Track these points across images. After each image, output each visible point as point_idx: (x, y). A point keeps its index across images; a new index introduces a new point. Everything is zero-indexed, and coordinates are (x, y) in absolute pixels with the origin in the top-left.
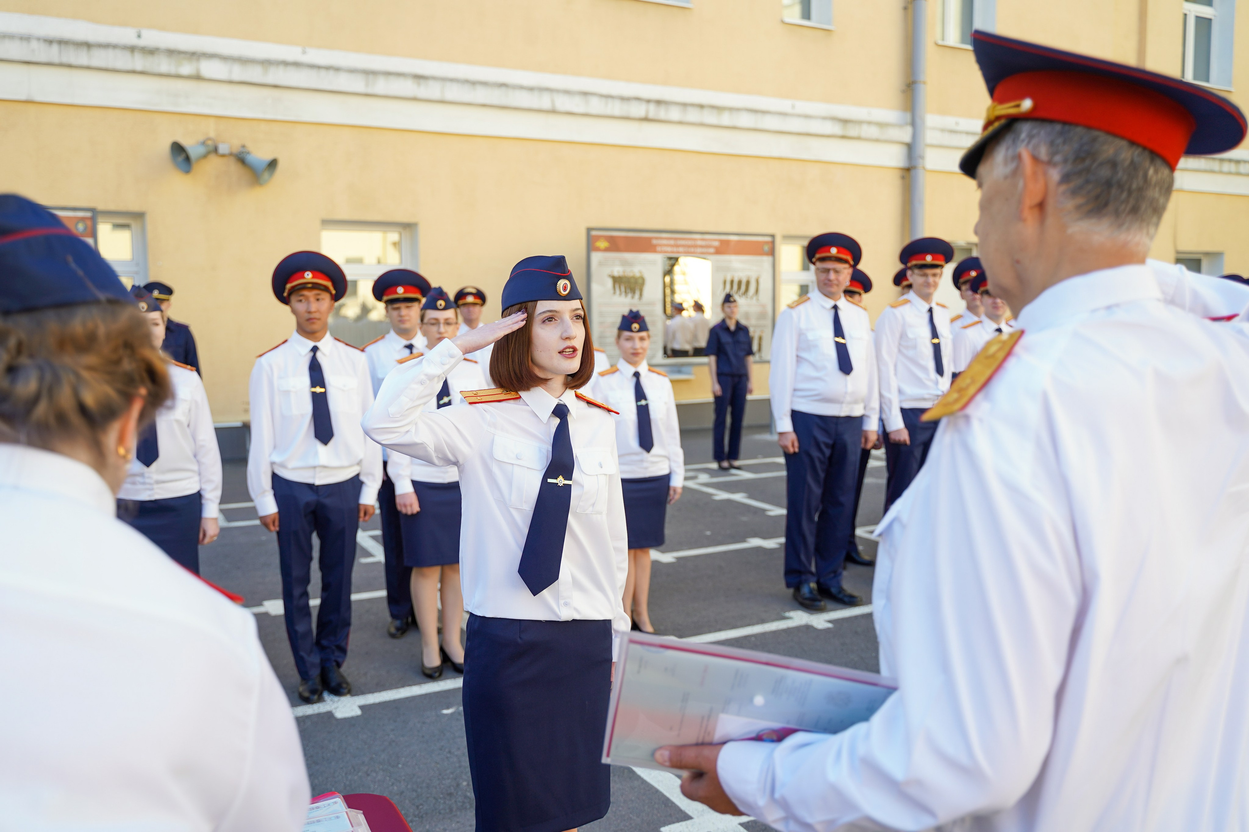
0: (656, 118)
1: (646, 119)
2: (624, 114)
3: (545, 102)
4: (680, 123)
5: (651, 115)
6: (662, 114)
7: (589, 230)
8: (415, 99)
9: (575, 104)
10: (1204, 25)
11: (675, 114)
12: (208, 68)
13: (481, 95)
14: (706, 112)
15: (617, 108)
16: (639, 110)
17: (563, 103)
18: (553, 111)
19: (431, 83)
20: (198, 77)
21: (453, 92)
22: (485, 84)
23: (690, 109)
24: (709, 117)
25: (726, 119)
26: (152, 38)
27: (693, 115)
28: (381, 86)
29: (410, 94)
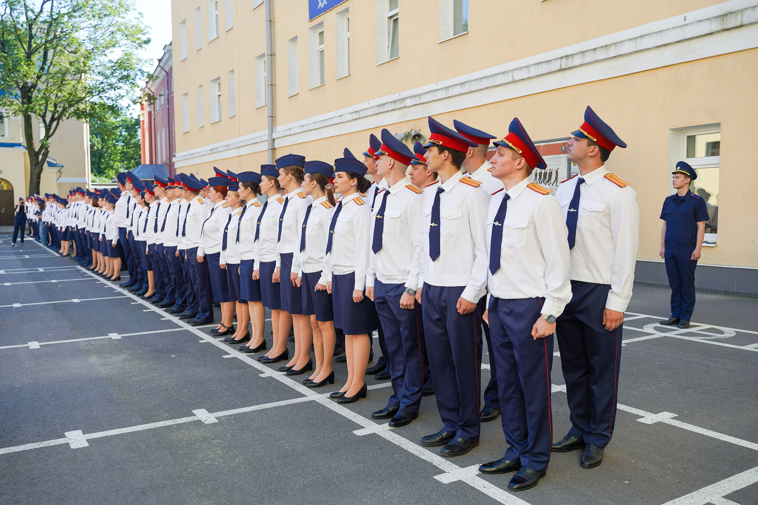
0: (567, 67)
1: (561, 70)
2: (549, 71)
4: (581, 65)
5: (563, 67)
6: (570, 63)
8: (462, 94)
9: (524, 74)
11: (577, 61)
12: (408, 103)
14: (598, 52)
15: (544, 69)
16: (555, 66)
17: (518, 75)
18: (514, 81)
20: (405, 107)
22: (485, 77)
24: (601, 55)
25: (614, 52)
26: (404, 95)
27: (589, 57)
28: (452, 92)
29: (459, 93)
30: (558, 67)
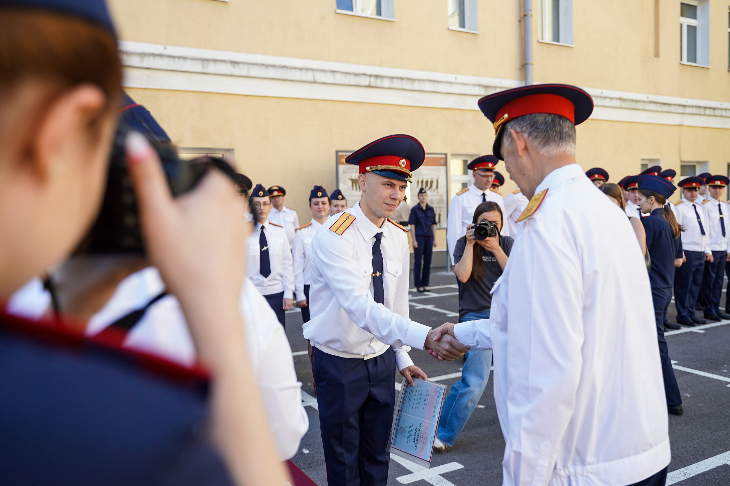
0: (375, 85)
1: (369, 86)
2: (357, 83)
3: (309, 76)
4: (390, 88)
5: (372, 84)
6: (379, 83)
7: (337, 152)
8: (232, 75)
9: (327, 78)
10: (692, 30)
11: (386, 83)
13: (271, 73)
14: (405, 82)
15: (352, 80)
16: (365, 81)
17: (320, 77)
18: (314, 82)
19: (241, 66)
21: (255, 71)
22: (273, 66)
23: (395, 80)
24: (407, 85)
25: (416, 86)
27: (397, 84)
28: (211, 68)
29: (229, 72)
30: (367, 83)
